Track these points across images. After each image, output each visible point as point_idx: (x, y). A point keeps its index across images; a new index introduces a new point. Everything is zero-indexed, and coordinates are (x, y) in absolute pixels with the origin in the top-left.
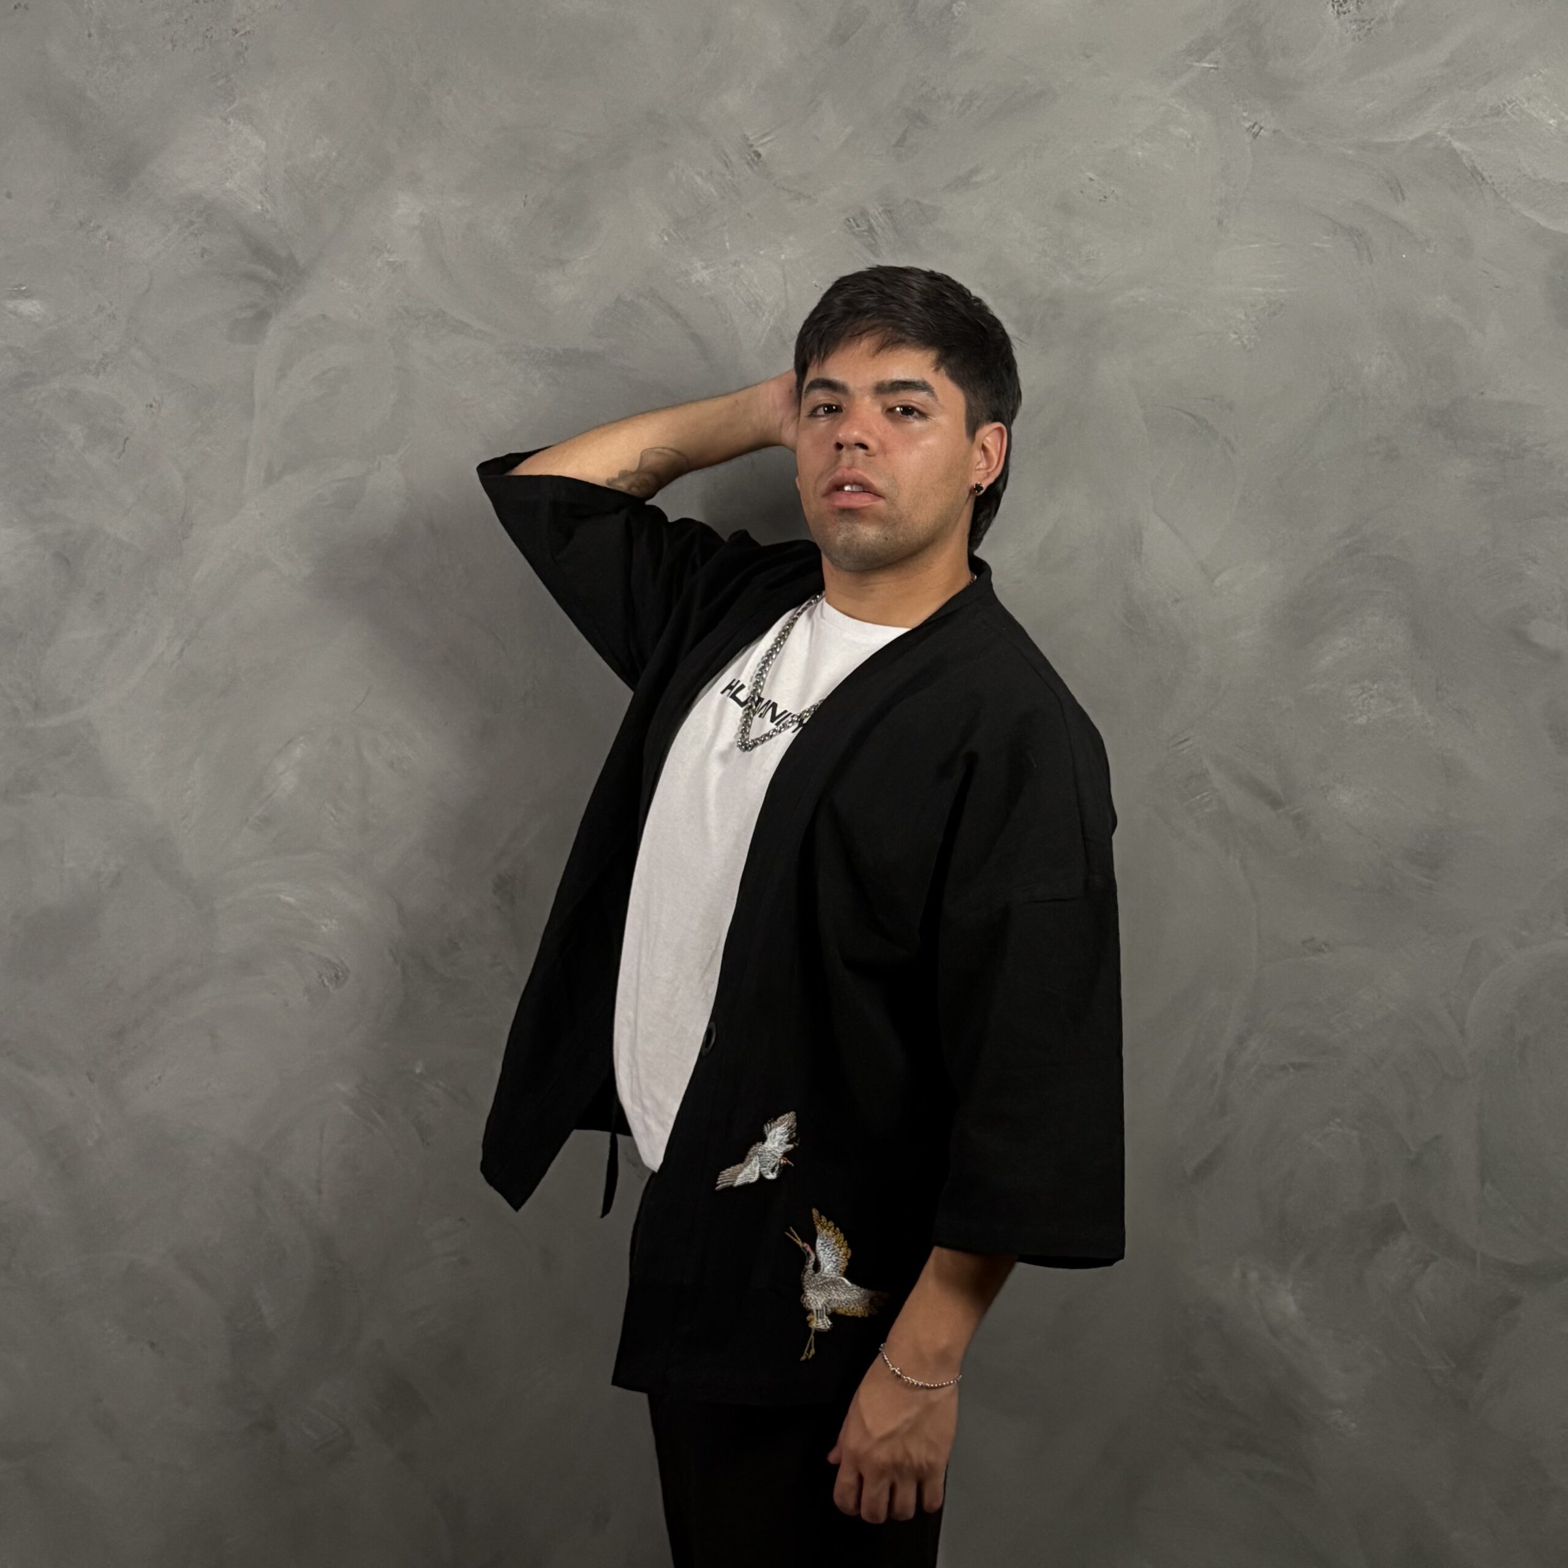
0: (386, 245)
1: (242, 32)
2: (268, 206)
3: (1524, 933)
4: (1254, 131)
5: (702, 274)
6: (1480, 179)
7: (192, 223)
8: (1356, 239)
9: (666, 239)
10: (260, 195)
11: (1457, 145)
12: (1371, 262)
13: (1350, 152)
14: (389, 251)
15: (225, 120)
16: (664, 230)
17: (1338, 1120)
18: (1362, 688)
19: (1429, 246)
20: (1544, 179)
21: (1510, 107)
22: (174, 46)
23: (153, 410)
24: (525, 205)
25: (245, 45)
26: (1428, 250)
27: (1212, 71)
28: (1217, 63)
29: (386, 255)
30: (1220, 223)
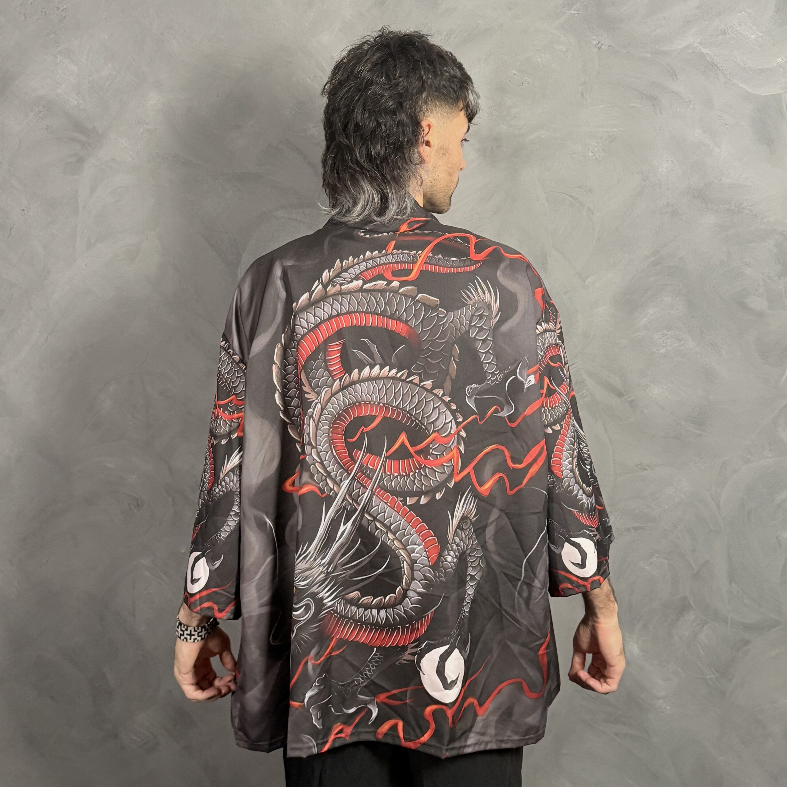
0: (145, 121)
1: (61, 9)
2: (81, 102)
3: (749, 457)
4: (598, 46)
6: (716, 68)
7: (40, 112)
8: (653, 101)
9: (293, 112)
10: (76, 96)
11: (704, 51)
12: (662, 113)
13: (649, 56)
14: (147, 124)
15: (55, 56)
17: (657, 555)
18: (663, 334)
19: (691, 104)
20: (749, 67)
21: (731, 29)
22: (25, 17)
23: (25, 212)
24: (218, 97)
25: (64, 15)
26: (691, 106)
27: (576, 15)
28: (578, 11)
29: (145, 126)
30: (582, 95)
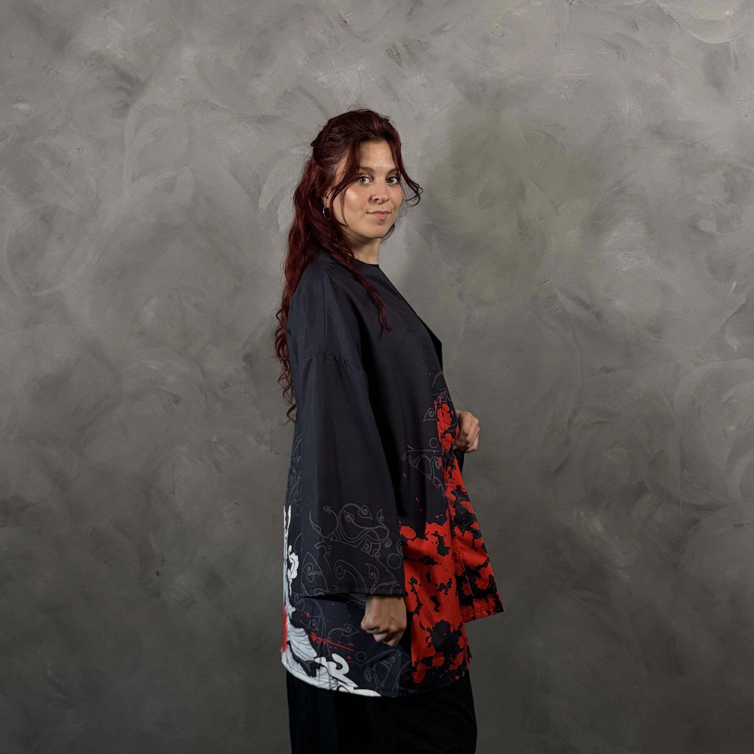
0: (180, 71)
2: (126, 56)
3: (699, 360)
5: (323, 78)
6: (672, 20)
7: (93, 65)
8: (618, 49)
9: (306, 62)
10: (123, 51)
11: (661, 5)
12: (625, 60)
13: (614, 10)
14: (182, 74)
15: (105, 17)
16: (305, 58)
17: (618, 446)
18: (625, 254)
19: (650, 52)
20: (701, 19)
23: (80, 151)
30: (556, 44)
